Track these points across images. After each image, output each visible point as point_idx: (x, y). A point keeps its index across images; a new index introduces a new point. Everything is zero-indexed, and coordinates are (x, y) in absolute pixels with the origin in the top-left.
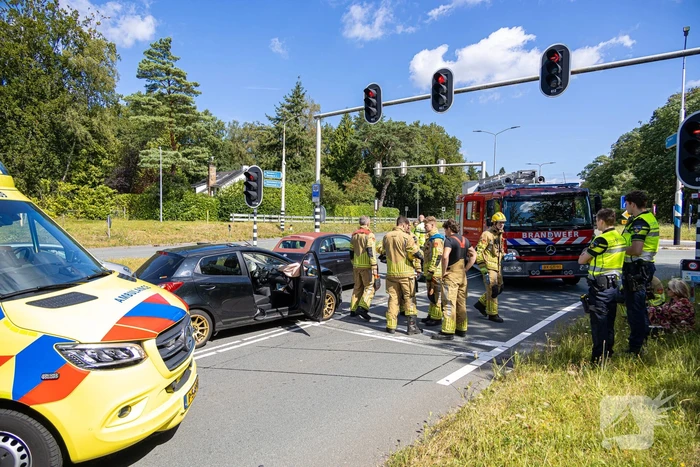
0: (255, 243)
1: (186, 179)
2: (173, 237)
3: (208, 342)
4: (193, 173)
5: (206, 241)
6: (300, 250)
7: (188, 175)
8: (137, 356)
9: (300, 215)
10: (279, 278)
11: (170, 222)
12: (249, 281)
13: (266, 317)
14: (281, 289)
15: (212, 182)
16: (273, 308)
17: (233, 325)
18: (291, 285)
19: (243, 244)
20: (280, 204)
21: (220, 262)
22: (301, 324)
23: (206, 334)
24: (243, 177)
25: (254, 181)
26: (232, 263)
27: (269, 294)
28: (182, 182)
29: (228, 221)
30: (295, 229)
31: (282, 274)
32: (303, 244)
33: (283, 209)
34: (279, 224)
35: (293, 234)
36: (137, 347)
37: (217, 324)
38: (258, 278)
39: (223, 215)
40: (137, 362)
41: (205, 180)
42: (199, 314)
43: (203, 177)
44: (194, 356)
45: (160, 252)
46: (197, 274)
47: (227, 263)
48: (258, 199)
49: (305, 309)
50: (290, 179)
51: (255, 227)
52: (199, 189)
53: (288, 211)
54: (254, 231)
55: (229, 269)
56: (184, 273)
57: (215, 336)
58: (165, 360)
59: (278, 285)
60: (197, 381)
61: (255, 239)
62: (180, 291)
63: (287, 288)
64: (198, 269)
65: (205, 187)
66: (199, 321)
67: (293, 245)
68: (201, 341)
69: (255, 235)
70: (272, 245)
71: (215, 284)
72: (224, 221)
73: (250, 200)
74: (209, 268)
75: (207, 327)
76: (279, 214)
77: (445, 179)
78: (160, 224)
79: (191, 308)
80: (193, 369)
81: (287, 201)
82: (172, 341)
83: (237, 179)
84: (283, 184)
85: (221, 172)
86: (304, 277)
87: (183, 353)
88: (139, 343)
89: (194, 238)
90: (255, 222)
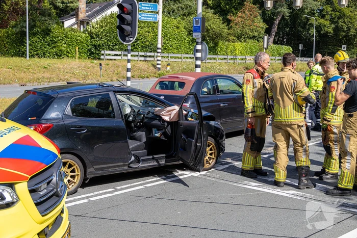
0: (129, 83)
1: (54, 12)
2: (40, 75)
3: (79, 190)
4: (61, 5)
5: (76, 81)
6: (179, 92)
7: (56, 8)
8: (8, 199)
9: (178, 52)
10: (156, 122)
11: (36, 59)
12: (123, 125)
13: (141, 165)
14: (158, 135)
15: (82, 16)
16: (148, 155)
17: (106, 172)
18: (169, 130)
19: (116, 84)
20: (156, 39)
21: (92, 104)
22: (179, 173)
23: (77, 180)
24: (115, 9)
25: (128, 14)
26: (105, 105)
27: (144, 140)
28: (49, 15)
29: (99, 59)
30: (172, 68)
31: (159, 118)
32: (182, 85)
33: (159, 46)
34: (155, 63)
35: (171, 73)
36: (9, 190)
37: (89, 171)
38: (133, 121)
39: (94, 53)
40: (9, 205)
41: (74, 12)
42: (70, 159)
43: (72, 10)
44: (66, 203)
45: (28, 92)
46: (68, 116)
47: (99, 105)
48: (132, 34)
49: (184, 158)
50: (168, 12)
51: (129, 66)
52: (68, 23)
53: (165, 49)
54: (128, 70)
55: (101, 111)
56: (53, 114)
57: (87, 183)
58: (37, 204)
59: (154, 130)
60: (69, 228)
61: (128, 79)
62: (50, 133)
63: (165, 134)
64: (68, 110)
65: (73, 20)
66: (70, 166)
67: (171, 86)
68: (72, 187)
69: (129, 74)
70: (147, 85)
71: (86, 127)
72: (95, 58)
73: (124, 35)
74: (80, 110)
75: (79, 173)
76: (155, 51)
77: (347, 12)
78: (26, 61)
79: (63, 151)
80: (65, 216)
81: (164, 36)
82: (44, 185)
83: (108, 12)
84: (160, 17)
85: (91, 4)
86: (183, 122)
87: (55, 199)
88: (11, 186)
89: (62, 77)
90: (129, 61)
